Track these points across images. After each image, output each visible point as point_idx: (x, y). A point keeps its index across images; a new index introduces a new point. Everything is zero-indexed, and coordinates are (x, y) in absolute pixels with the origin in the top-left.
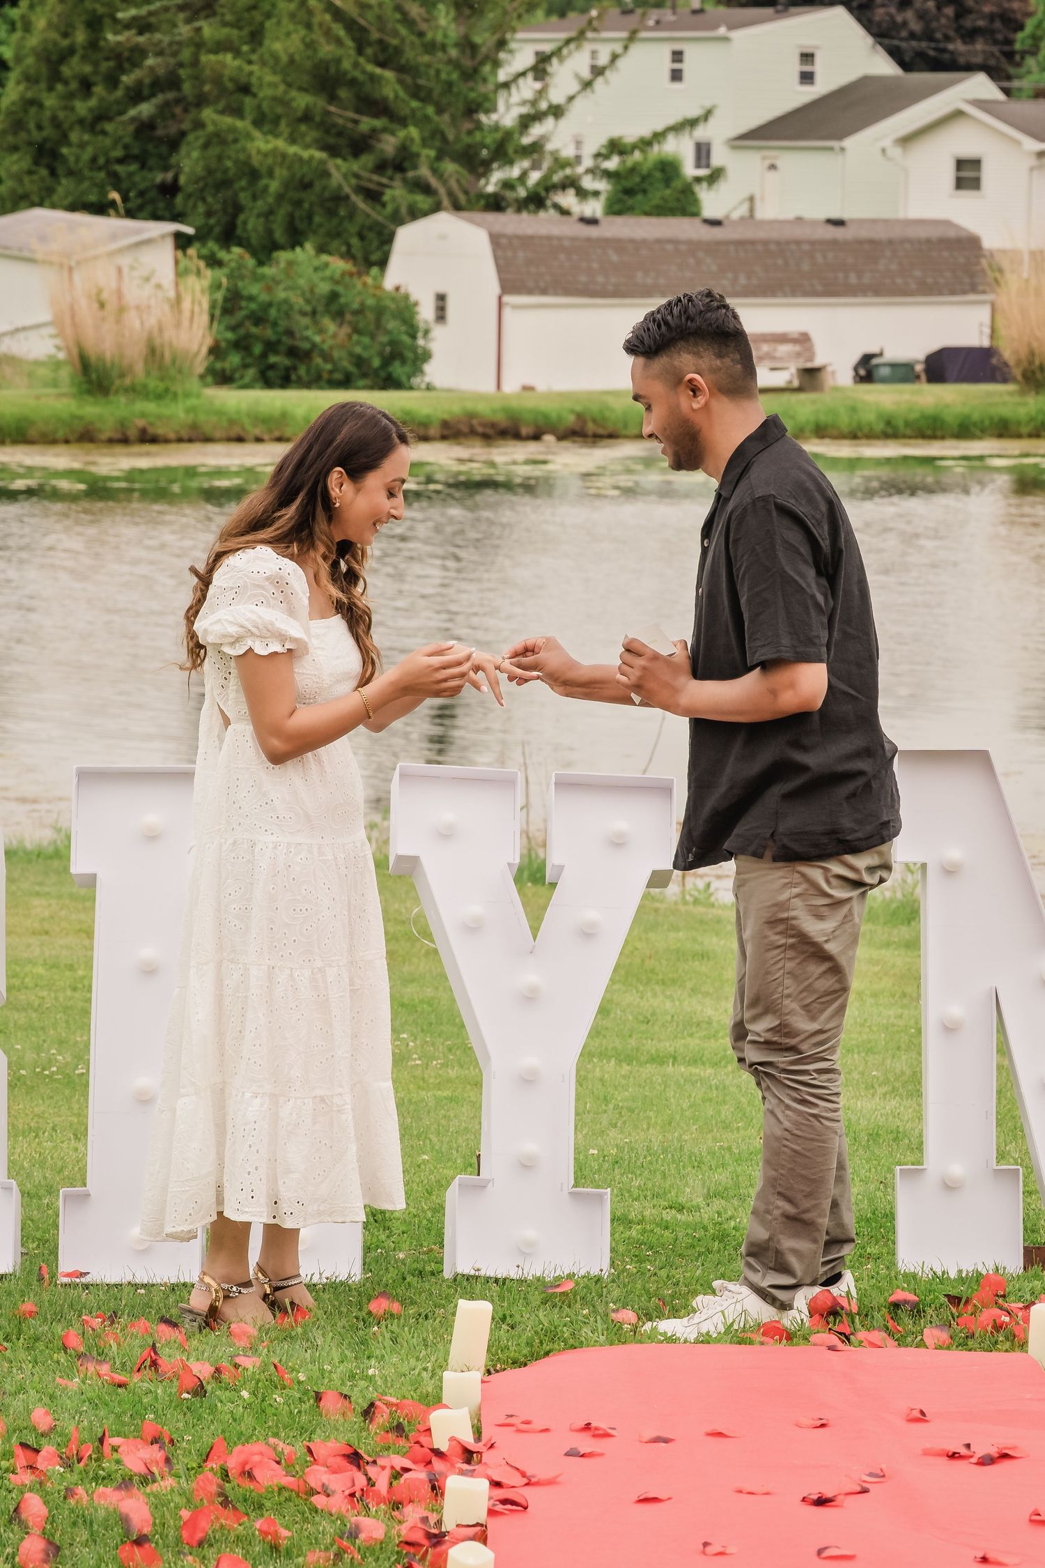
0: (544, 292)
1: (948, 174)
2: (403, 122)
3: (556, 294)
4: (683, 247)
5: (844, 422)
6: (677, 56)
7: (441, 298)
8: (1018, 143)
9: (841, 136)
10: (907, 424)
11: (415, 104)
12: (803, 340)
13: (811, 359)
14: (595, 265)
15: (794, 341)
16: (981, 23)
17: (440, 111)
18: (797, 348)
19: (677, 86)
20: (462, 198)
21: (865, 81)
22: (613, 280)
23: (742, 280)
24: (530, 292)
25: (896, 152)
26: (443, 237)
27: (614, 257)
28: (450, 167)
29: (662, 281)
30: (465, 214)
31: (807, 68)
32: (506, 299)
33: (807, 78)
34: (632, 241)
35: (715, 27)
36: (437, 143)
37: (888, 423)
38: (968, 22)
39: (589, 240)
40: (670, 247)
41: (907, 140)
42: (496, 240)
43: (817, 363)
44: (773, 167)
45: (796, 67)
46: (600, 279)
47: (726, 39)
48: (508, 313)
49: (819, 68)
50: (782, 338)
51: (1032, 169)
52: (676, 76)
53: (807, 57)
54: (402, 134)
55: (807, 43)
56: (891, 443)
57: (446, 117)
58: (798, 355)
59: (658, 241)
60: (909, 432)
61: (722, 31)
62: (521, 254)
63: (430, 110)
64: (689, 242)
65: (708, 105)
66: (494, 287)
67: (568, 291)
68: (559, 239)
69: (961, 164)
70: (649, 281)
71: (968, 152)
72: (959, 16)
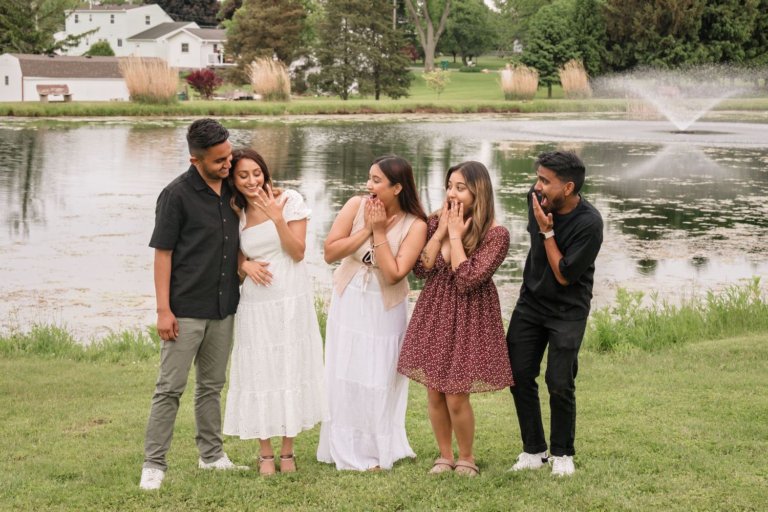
0: (36, 76)
1: (180, 48)
2: (8, 29)
3: (40, 76)
4: (79, 64)
5: (73, 111)
6: (112, 16)
7: (7, 78)
8: (197, 39)
9: (155, 38)
10: (93, 112)
11: (11, 24)
12: (65, 87)
13: (68, 92)
14: (52, 69)
15: (62, 87)
16: (211, 12)
17: (19, 26)
18: (63, 89)
19: (112, 24)
20: (26, 51)
21: (164, 24)
22: (57, 73)
23: (96, 73)
24: (32, 76)
25: (166, 42)
26: (7, 60)
27: (58, 66)
28: (22, 42)
29: (72, 73)
30: (13, 54)
31: (148, 20)
32: (24, 78)
33: (148, 23)
34: (63, 62)
35: (122, 9)
36: (20, 36)
37: (87, 111)
38: (208, 12)
39: (50, 61)
40: (74, 64)
41: (169, 39)
42: (21, 61)
43: (69, 93)
44: (138, 46)
45: (145, 20)
46: (53, 72)
47: (125, 12)
48: (24, 81)
49: (151, 20)
50: (58, 86)
51: (201, 46)
52: (112, 22)
53: (148, 17)
54: (8, 32)
55: (148, 14)
56: (100, 117)
57: (22, 28)
58: (63, 91)
59: (71, 62)
60: (94, 114)
61: (124, 10)
62: (29, 65)
63: (16, 26)
64: (81, 62)
65: (98, 26)
66: (21, 75)
67: (43, 76)
68: (41, 61)
69: (183, 45)
70: (68, 73)
71: (185, 42)
72: (205, 10)
